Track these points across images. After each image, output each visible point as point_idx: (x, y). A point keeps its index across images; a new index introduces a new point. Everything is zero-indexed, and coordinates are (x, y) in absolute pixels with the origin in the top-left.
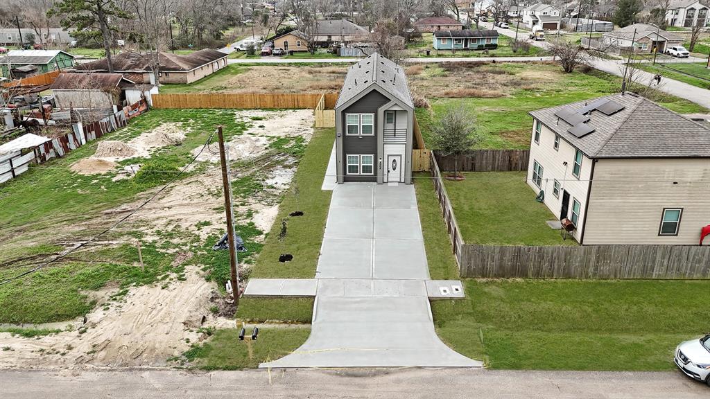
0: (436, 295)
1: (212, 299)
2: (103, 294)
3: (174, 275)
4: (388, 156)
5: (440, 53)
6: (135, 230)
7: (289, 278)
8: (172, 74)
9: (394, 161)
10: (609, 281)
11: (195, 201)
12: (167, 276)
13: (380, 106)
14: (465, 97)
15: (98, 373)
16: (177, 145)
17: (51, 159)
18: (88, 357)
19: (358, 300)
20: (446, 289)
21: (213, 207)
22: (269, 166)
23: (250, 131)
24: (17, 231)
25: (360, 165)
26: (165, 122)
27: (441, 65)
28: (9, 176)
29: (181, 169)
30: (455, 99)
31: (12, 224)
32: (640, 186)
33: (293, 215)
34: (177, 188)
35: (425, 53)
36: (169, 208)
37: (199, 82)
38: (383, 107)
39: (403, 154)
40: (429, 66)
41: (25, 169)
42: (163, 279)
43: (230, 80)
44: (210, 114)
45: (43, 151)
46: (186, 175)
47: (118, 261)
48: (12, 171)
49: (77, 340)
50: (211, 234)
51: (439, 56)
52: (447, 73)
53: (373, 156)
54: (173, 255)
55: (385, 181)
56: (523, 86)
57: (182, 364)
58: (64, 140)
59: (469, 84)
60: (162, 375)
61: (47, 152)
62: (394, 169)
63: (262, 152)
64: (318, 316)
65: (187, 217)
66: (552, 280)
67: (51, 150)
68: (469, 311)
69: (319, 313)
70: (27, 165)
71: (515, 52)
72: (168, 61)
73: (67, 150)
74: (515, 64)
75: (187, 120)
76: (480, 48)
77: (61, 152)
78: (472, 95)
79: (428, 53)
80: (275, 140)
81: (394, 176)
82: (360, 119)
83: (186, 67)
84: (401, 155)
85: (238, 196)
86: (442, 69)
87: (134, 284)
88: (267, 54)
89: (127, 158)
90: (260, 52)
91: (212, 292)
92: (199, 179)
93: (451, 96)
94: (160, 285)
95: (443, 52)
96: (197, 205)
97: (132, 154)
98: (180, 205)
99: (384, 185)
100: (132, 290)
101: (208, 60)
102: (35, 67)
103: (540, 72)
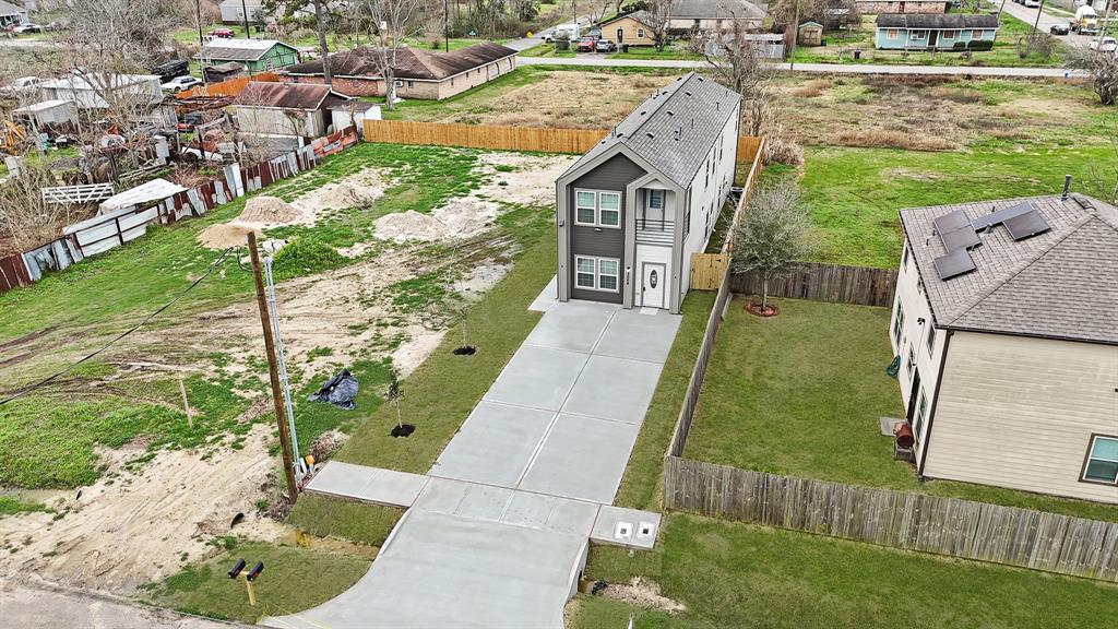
0: (602, 536)
1: (264, 487)
2: (120, 456)
3: (230, 437)
4: (644, 264)
5: (879, 56)
6: (223, 351)
7: (387, 468)
8: (418, 84)
9: (654, 273)
10: (938, 558)
11: (333, 310)
12: (220, 438)
13: (632, 180)
14: (875, 147)
15: (38, 593)
16: (365, 208)
17: (185, 218)
18: (41, 562)
19: (471, 525)
20: (628, 526)
21: (350, 324)
22: (477, 257)
23: (483, 190)
24: (75, 335)
25: (597, 275)
26: (368, 166)
27: (867, 79)
28: (115, 242)
29: (342, 252)
30: (856, 150)
31: (75, 322)
32: (1044, 387)
33: (459, 352)
34: (319, 284)
35: (852, 56)
36: (290, 318)
37: (460, 96)
38: (634, 183)
39: (669, 262)
40: (844, 80)
41: (142, 231)
42: (213, 442)
43: (506, 96)
44: (440, 155)
45: (170, 206)
46: (346, 261)
47: (171, 402)
48: (119, 234)
49: (43, 531)
50: (320, 372)
51: (877, 60)
52: (868, 97)
53: (618, 261)
54: (249, 402)
55: (638, 303)
56: (997, 131)
57: (154, 597)
58: (208, 191)
59: (897, 121)
60: (115, 613)
61: (178, 207)
62: (654, 286)
63: (480, 230)
64: (393, 546)
65: (304, 336)
66: (829, 539)
67: (186, 205)
68: (655, 573)
69: (397, 541)
70: (146, 225)
71: (1022, 56)
72: (416, 62)
73: (210, 204)
74: (1009, 83)
75: (400, 165)
76: (958, 47)
77: (201, 207)
78: (890, 144)
79: (857, 55)
80: (511, 209)
81: (653, 297)
82: (598, 199)
83: (438, 73)
84: (664, 265)
85: (397, 307)
86: (864, 88)
87: (170, 445)
88: (587, 50)
89: (281, 225)
90: (576, 46)
91: (269, 476)
92: (359, 273)
93: (850, 143)
94: (202, 452)
95: (886, 55)
96: (330, 318)
97: (292, 219)
98: (308, 315)
99: (635, 310)
100: (162, 455)
101: (481, 61)
102: (239, 65)
103: (1050, 102)
